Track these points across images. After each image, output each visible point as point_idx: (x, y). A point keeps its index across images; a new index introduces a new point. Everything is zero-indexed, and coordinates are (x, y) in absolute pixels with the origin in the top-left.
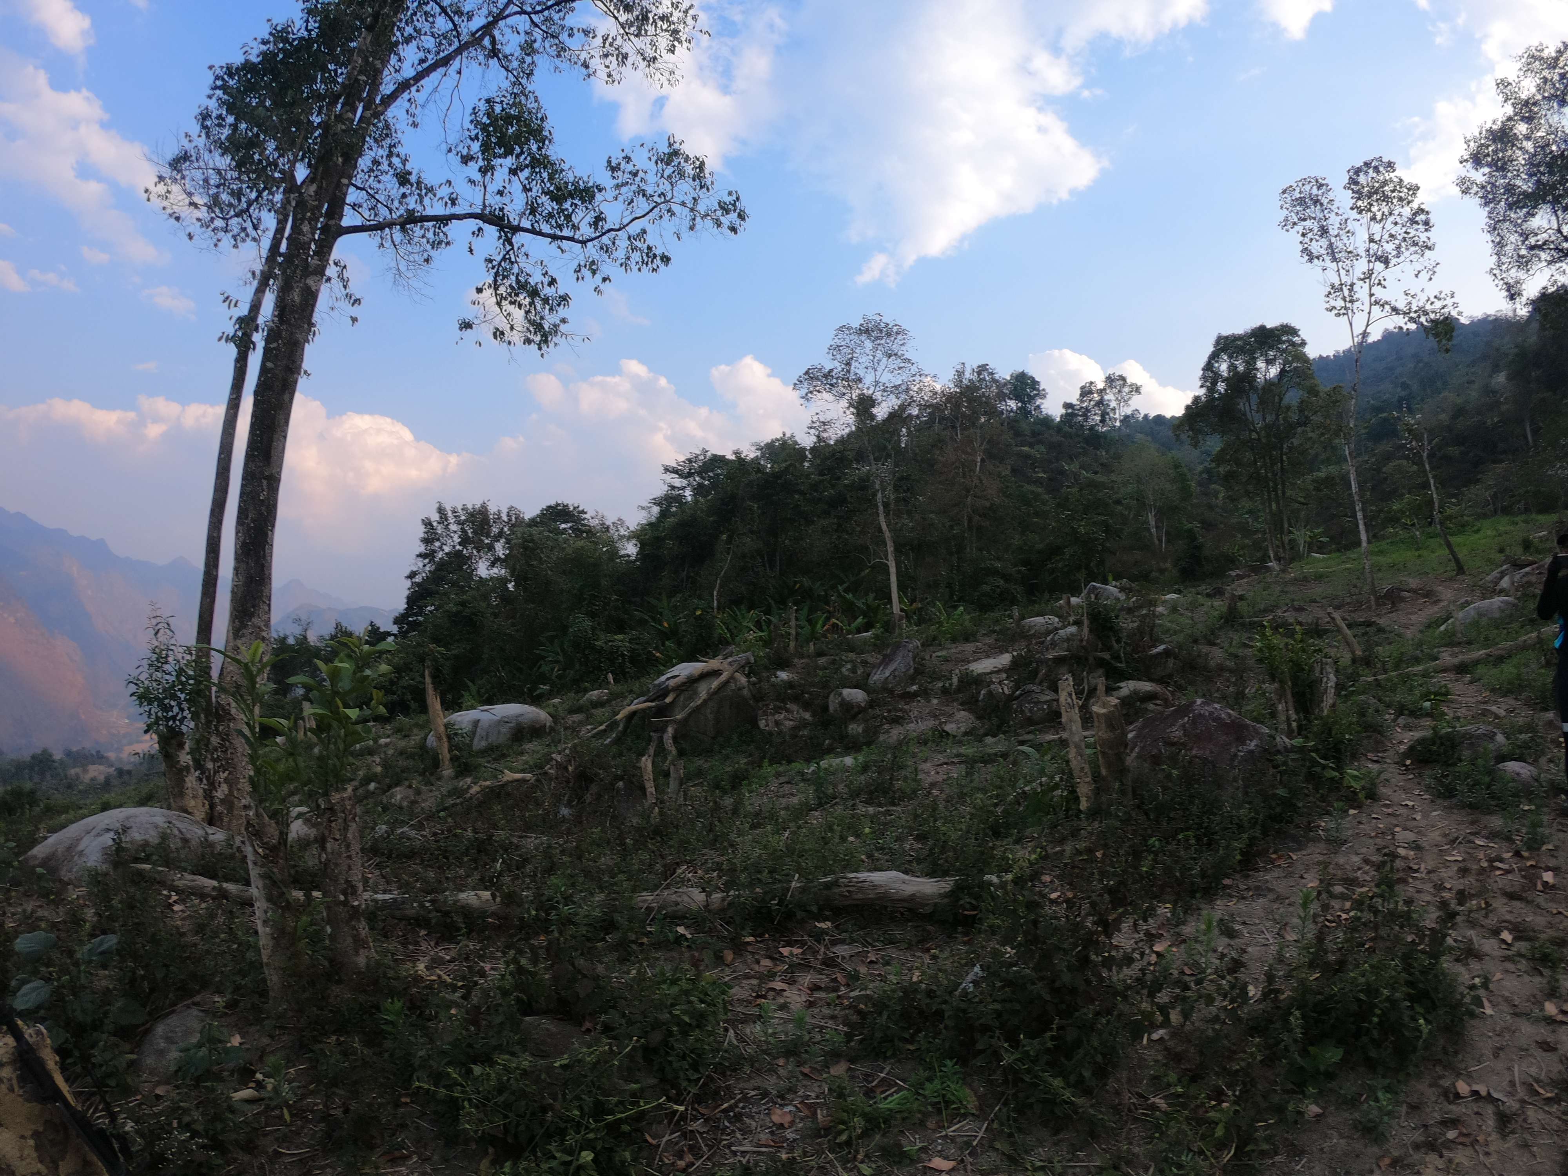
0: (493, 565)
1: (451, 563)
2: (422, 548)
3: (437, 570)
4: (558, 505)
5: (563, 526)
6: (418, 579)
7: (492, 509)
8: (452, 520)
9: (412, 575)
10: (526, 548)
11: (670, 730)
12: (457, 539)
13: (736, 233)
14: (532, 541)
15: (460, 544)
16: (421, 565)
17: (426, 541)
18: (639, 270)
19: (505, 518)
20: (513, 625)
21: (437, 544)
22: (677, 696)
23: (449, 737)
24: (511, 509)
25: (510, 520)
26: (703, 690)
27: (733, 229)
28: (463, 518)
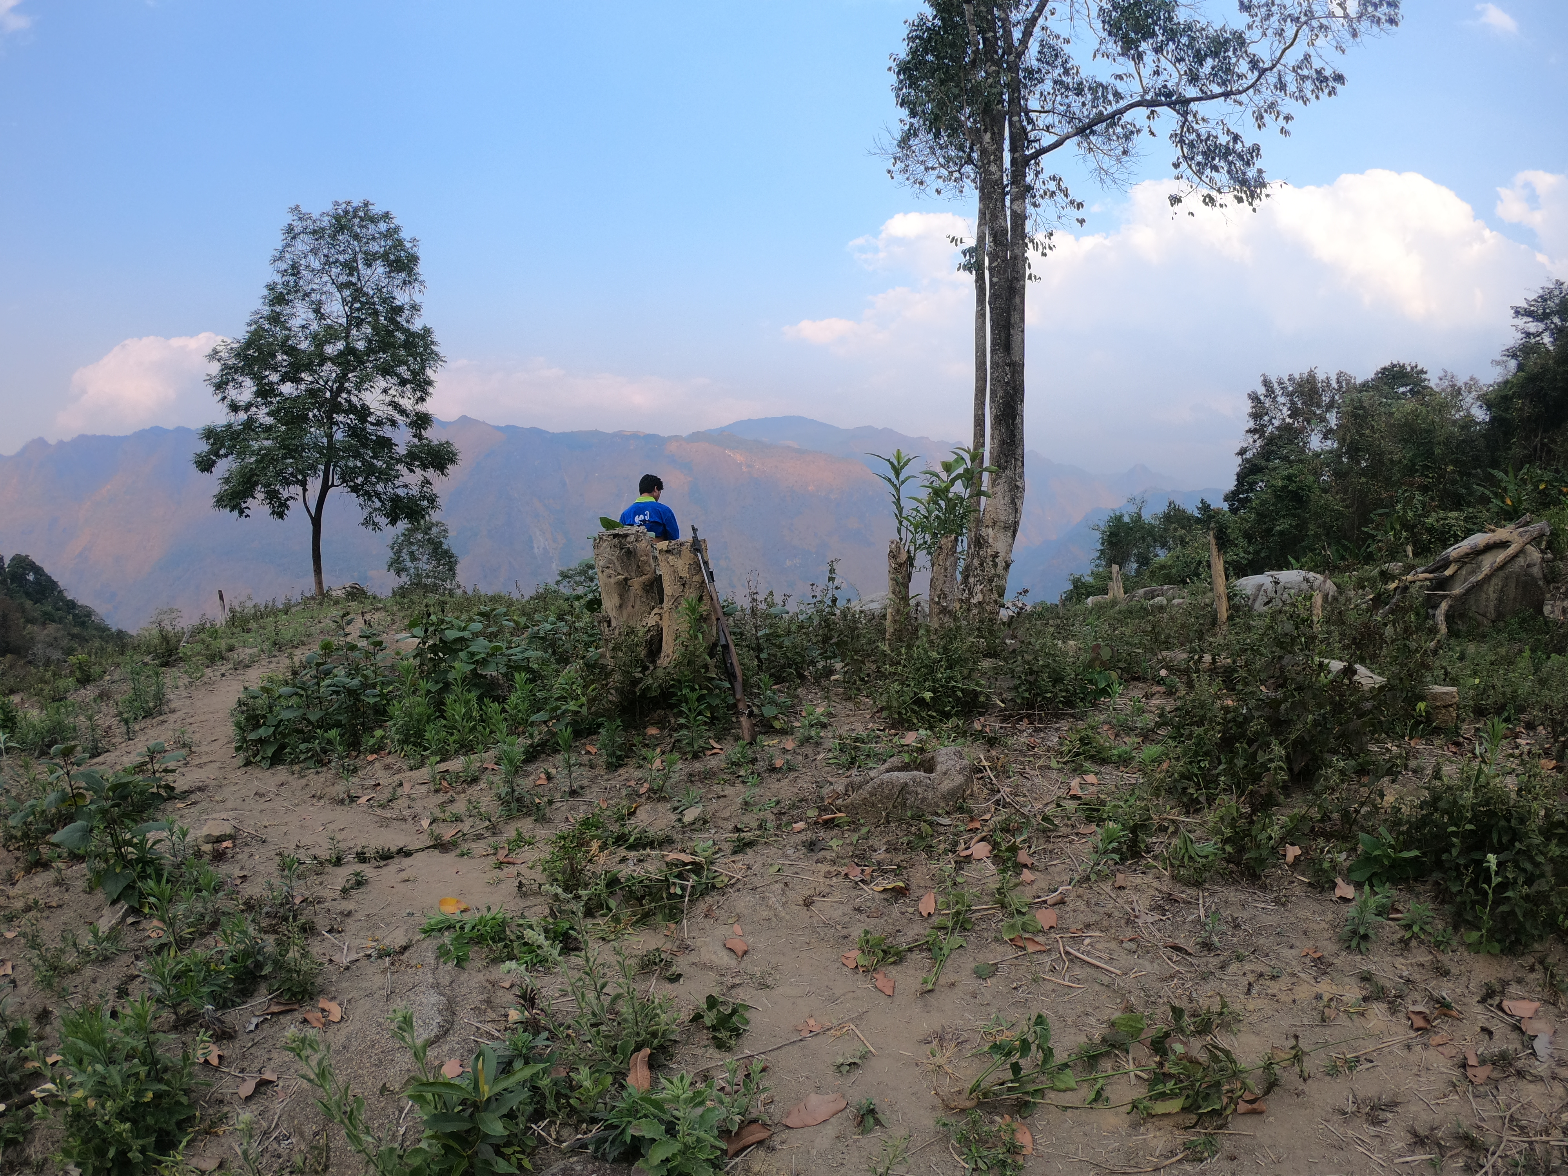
0: (1325, 438)
1: (1280, 437)
2: (1251, 424)
3: (1267, 445)
4: (1394, 366)
5: (1402, 390)
6: (1249, 455)
7: (1321, 376)
8: (1279, 392)
9: (1243, 452)
10: (1355, 416)
11: (1444, 606)
12: (1286, 412)
13: (1397, 24)
14: (1362, 407)
15: (1290, 416)
16: (1251, 440)
17: (1256, 416)
18: (1317, 97)
19: (1335, 386)
20: (1344, 500)
21: (1266, 418)
22: (1459, 569)
23: (1230, 598)
24: (1340, 374)
25: (1340, 387)
26: (1488, 562)
27: (1392, 21)
28: (1291, 389)
